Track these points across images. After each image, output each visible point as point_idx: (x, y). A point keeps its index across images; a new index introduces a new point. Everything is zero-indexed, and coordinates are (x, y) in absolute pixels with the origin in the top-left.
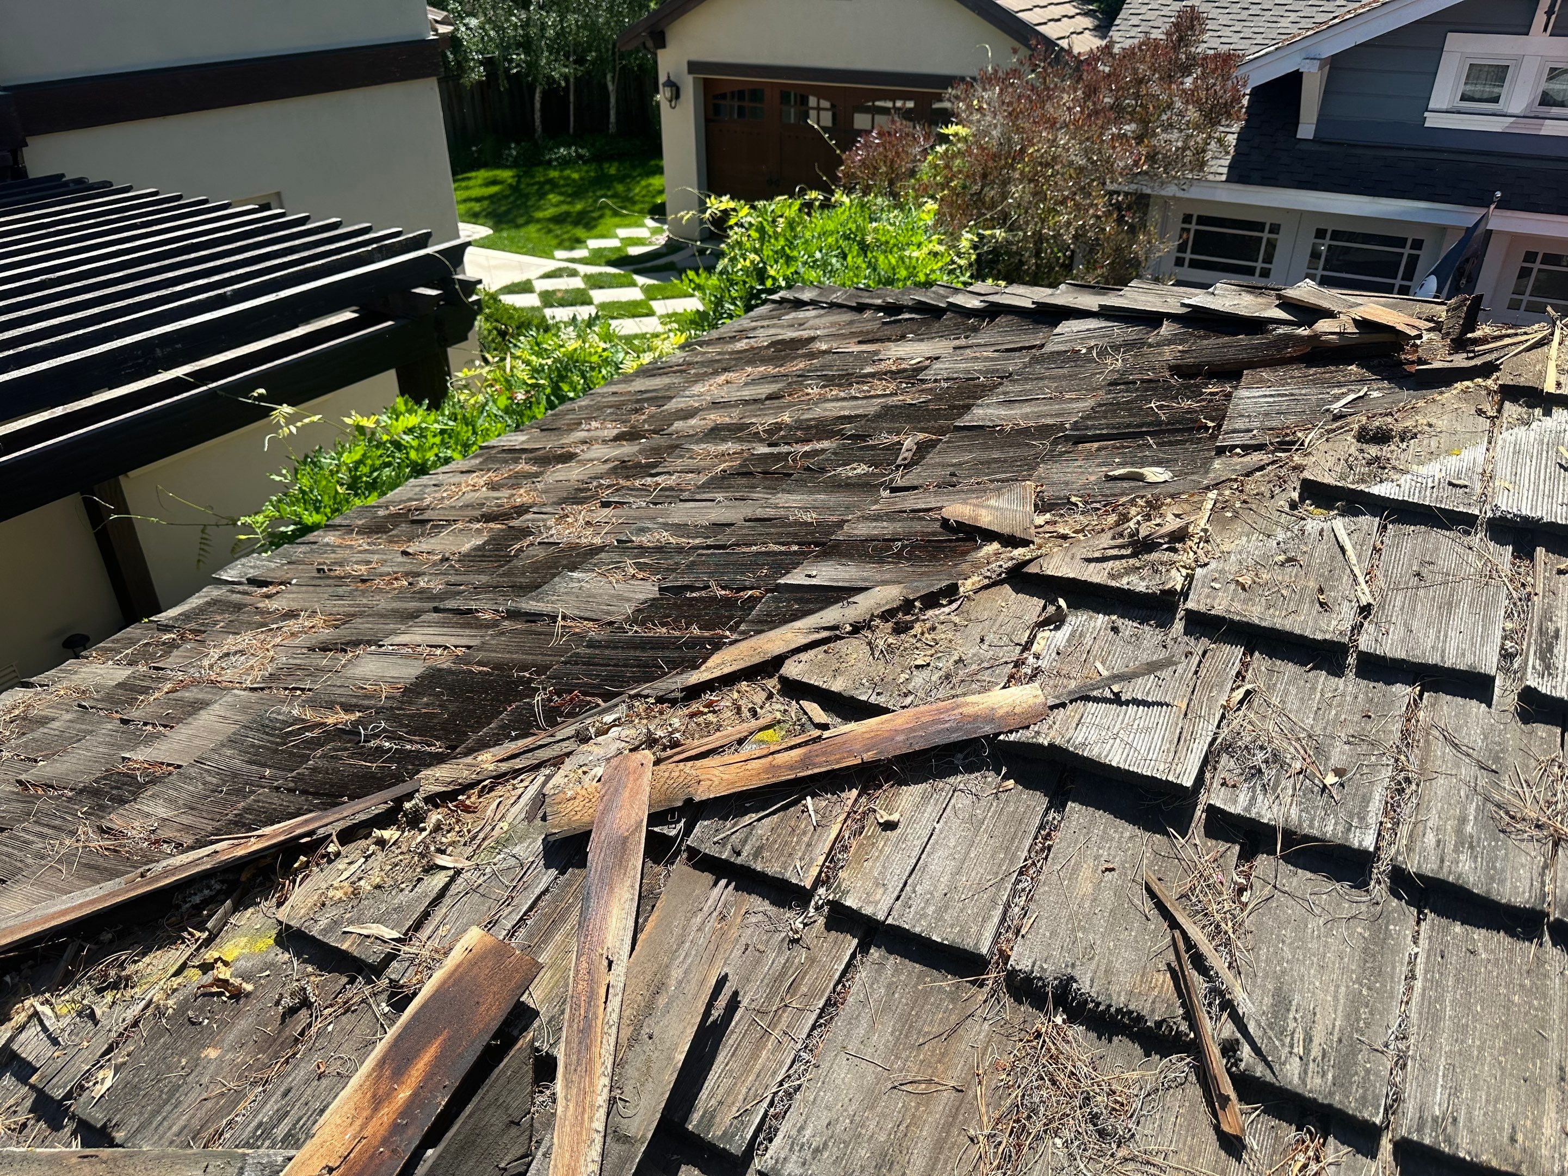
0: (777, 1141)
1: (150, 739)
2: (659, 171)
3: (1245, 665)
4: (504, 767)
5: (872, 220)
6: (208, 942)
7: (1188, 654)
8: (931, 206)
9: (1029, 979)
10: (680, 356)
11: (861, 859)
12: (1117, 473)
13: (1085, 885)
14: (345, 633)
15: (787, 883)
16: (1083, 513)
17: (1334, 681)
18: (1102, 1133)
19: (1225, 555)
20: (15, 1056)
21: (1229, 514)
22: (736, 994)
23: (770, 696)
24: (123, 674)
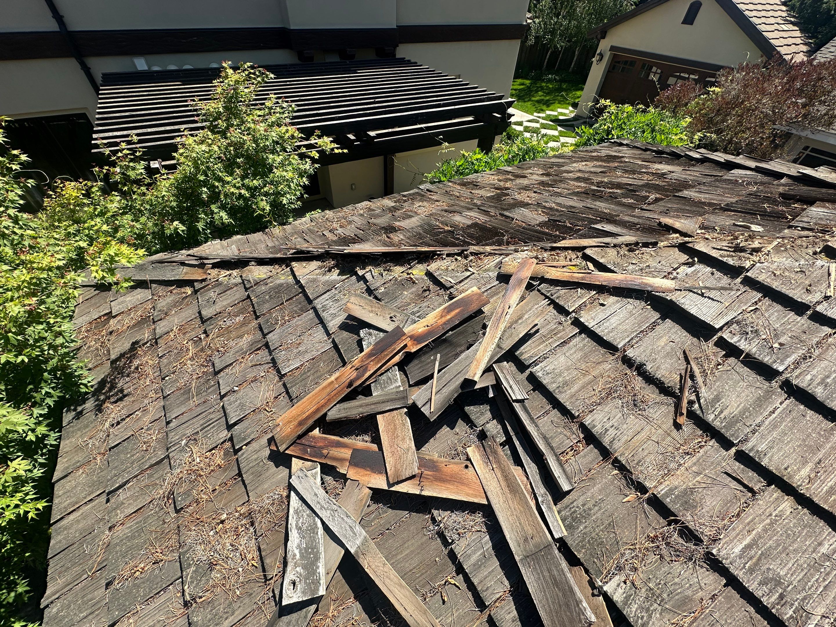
0: (538, 367)
1: (399, 221)
2: (582, 89)
3: (760, 300)
4: (492, 252)
5: (661, 120)
6: (410, 268)
7: (738, 290)
8: (688, 120)
9: (630, 359)
10: (570, 154)
11: (589, 310)
12: (739, 224)
13: (662, 342)
14: (451, 209)
15: (564, 308)
16: (718, 233)
17: (796, 317)
18: (635, 405)
19: (773, 262)
20: (365, 277)
21: (782, 249)
22: (539, 329)
23: (578, 257)
24: (393, 204)
